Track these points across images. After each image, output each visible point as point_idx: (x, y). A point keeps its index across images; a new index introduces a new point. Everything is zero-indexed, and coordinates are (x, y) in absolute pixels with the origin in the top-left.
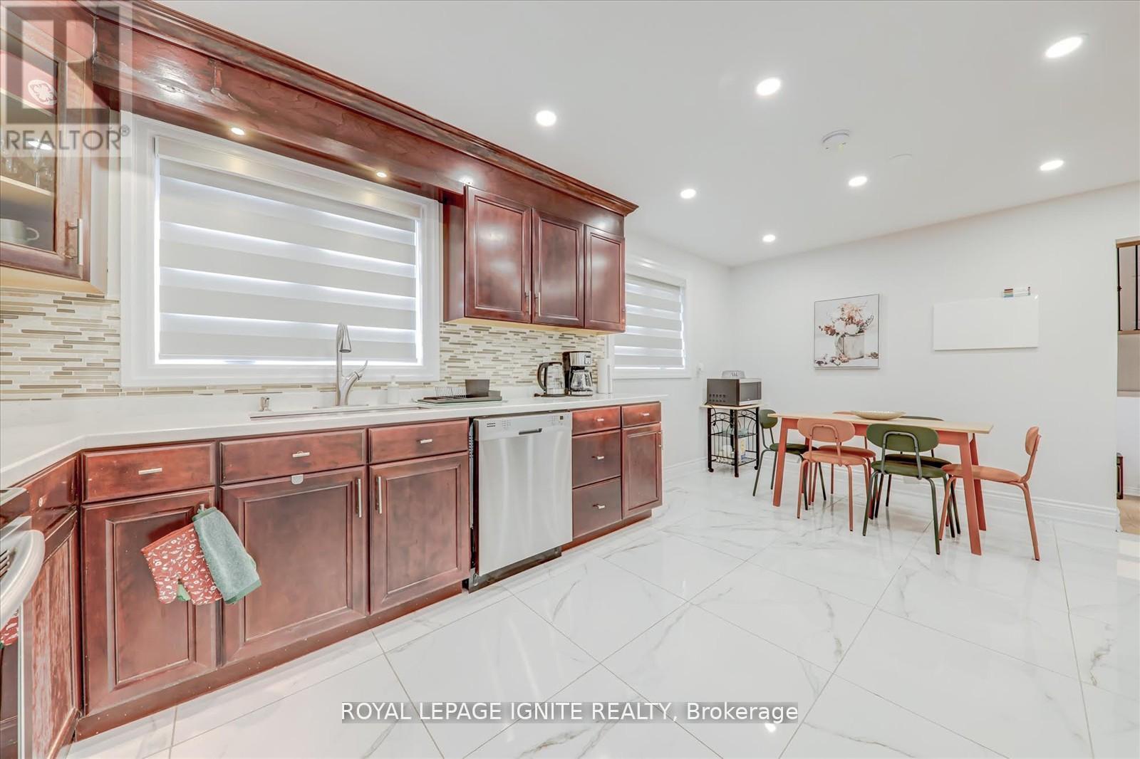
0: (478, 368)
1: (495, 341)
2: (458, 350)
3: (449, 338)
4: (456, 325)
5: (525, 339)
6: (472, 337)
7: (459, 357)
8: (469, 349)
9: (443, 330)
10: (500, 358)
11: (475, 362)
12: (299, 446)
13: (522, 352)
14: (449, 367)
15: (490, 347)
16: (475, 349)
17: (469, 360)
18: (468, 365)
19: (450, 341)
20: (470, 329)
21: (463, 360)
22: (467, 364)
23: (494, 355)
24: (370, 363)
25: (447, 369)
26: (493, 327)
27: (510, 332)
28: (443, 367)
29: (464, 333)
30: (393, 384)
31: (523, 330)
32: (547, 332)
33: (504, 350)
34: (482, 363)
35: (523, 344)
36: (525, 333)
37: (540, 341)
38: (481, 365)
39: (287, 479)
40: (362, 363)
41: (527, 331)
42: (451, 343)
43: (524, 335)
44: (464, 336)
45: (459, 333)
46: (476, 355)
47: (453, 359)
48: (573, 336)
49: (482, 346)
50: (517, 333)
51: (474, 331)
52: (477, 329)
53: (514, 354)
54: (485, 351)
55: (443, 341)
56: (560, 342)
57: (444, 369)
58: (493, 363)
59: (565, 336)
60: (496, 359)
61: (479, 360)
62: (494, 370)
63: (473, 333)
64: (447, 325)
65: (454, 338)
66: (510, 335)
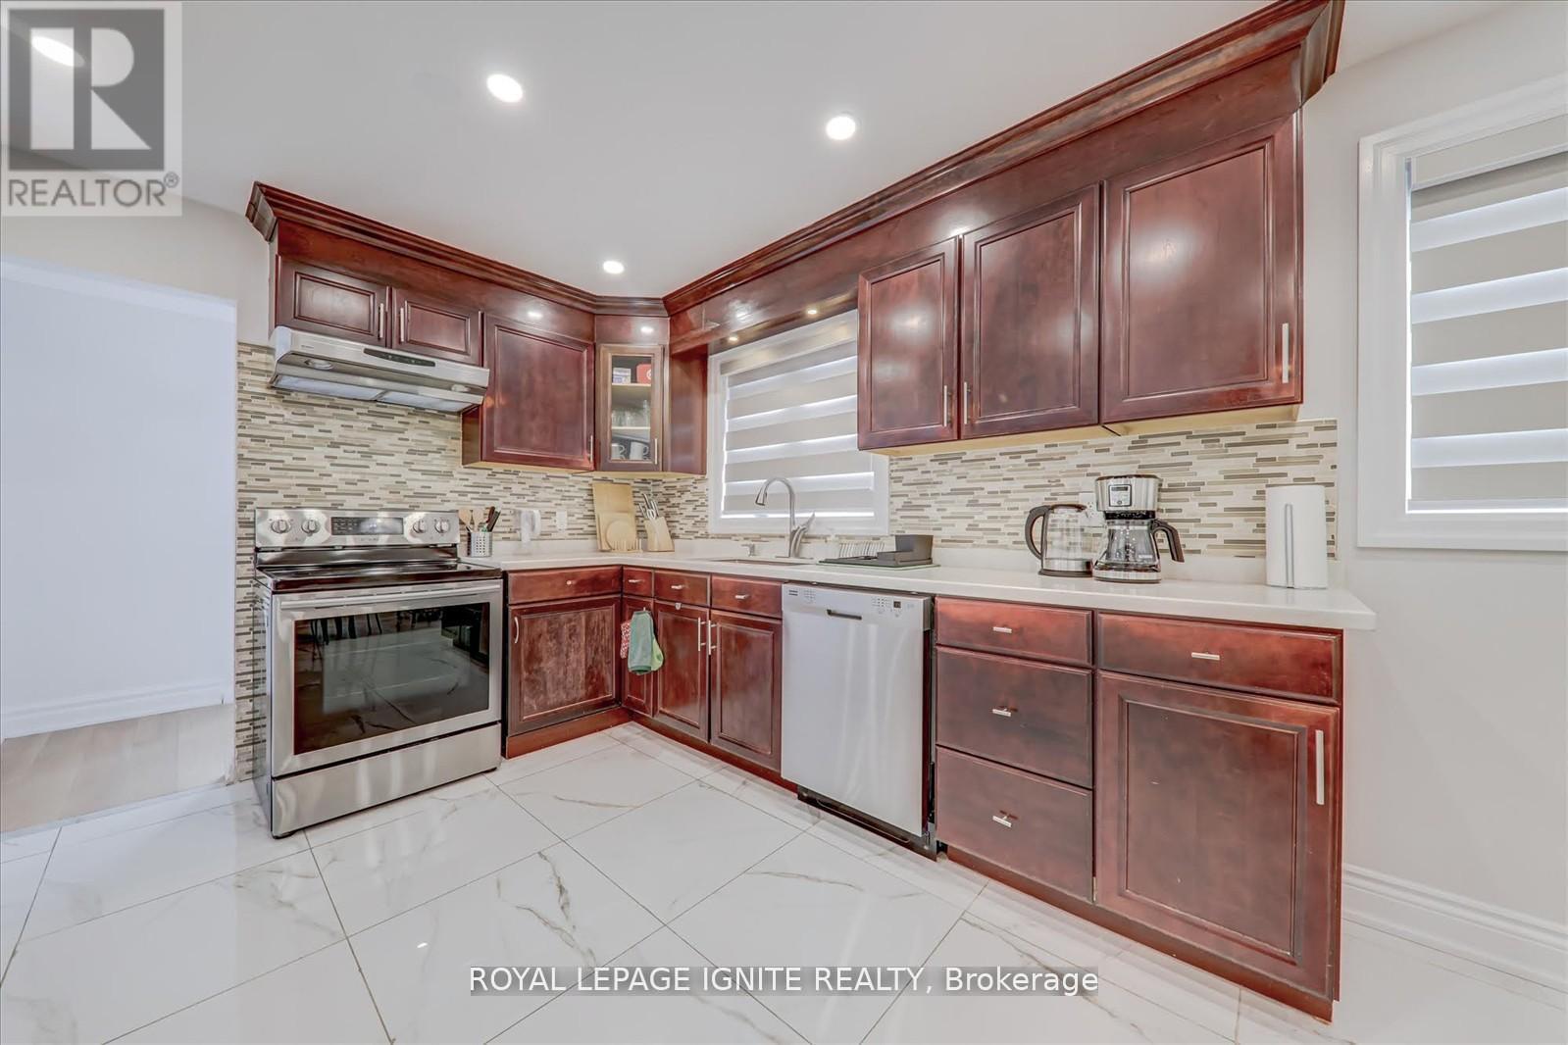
0: (943, 518)
1: (972, 473)
2: (914, 493)
3: (902, 477)
4: (911, 459)
5: (1033, 463)
6: (934, 472)
7: (915, 503)
8: (930, 491)
9: (895, 467)
10: (981, 501)
11: (938, 510)
12: (679, 581)
13: (1026, 487)
14: (902, 517)
15: (963, 484)
16: (939, 489)
17: (929, 506)
18: (928, 515)
19: (904, 481)
20: (932, 460)
21: (920, 507)
22: (926, 512)
23: (971, 497)
24: (817, 515)
25: (899, 519)
26: (968, 452)
27: (1001, 454)
28: (894, 517)
29: (923, 469)
30: (833, 537)
31: (1032, 447)
32: (1091, 442)
33: (989, 487)
34: (950, 510)
35: (1029, 474)
36: (1036, 451)
37: (1072, 463)
38: (947, 513)
39: (672, 604)
40: (810, 515)
41: (1040, 447)
42: (904, 485)
43: (1033, 456)
44: (923, 472)
45: (916, 469)
46: (941, 498)
47: (908, 506)
48: (1181, 439)
49: (951, 483)
50: (1016, 455)
51: (937, 463)
52: (941, 460)
53: (1009, 492)
54: (955, 492)
55: (895, 482)
56: (1134, 457)
57: (896, 520)
58: (968, 510)
59: (1151, 441)
60: (973, 503)
61: (944, 506)
62: (970, 521)
63: (936, 466)
64: (901, 459)
65: (910, 476)
66: (1000, 460)
